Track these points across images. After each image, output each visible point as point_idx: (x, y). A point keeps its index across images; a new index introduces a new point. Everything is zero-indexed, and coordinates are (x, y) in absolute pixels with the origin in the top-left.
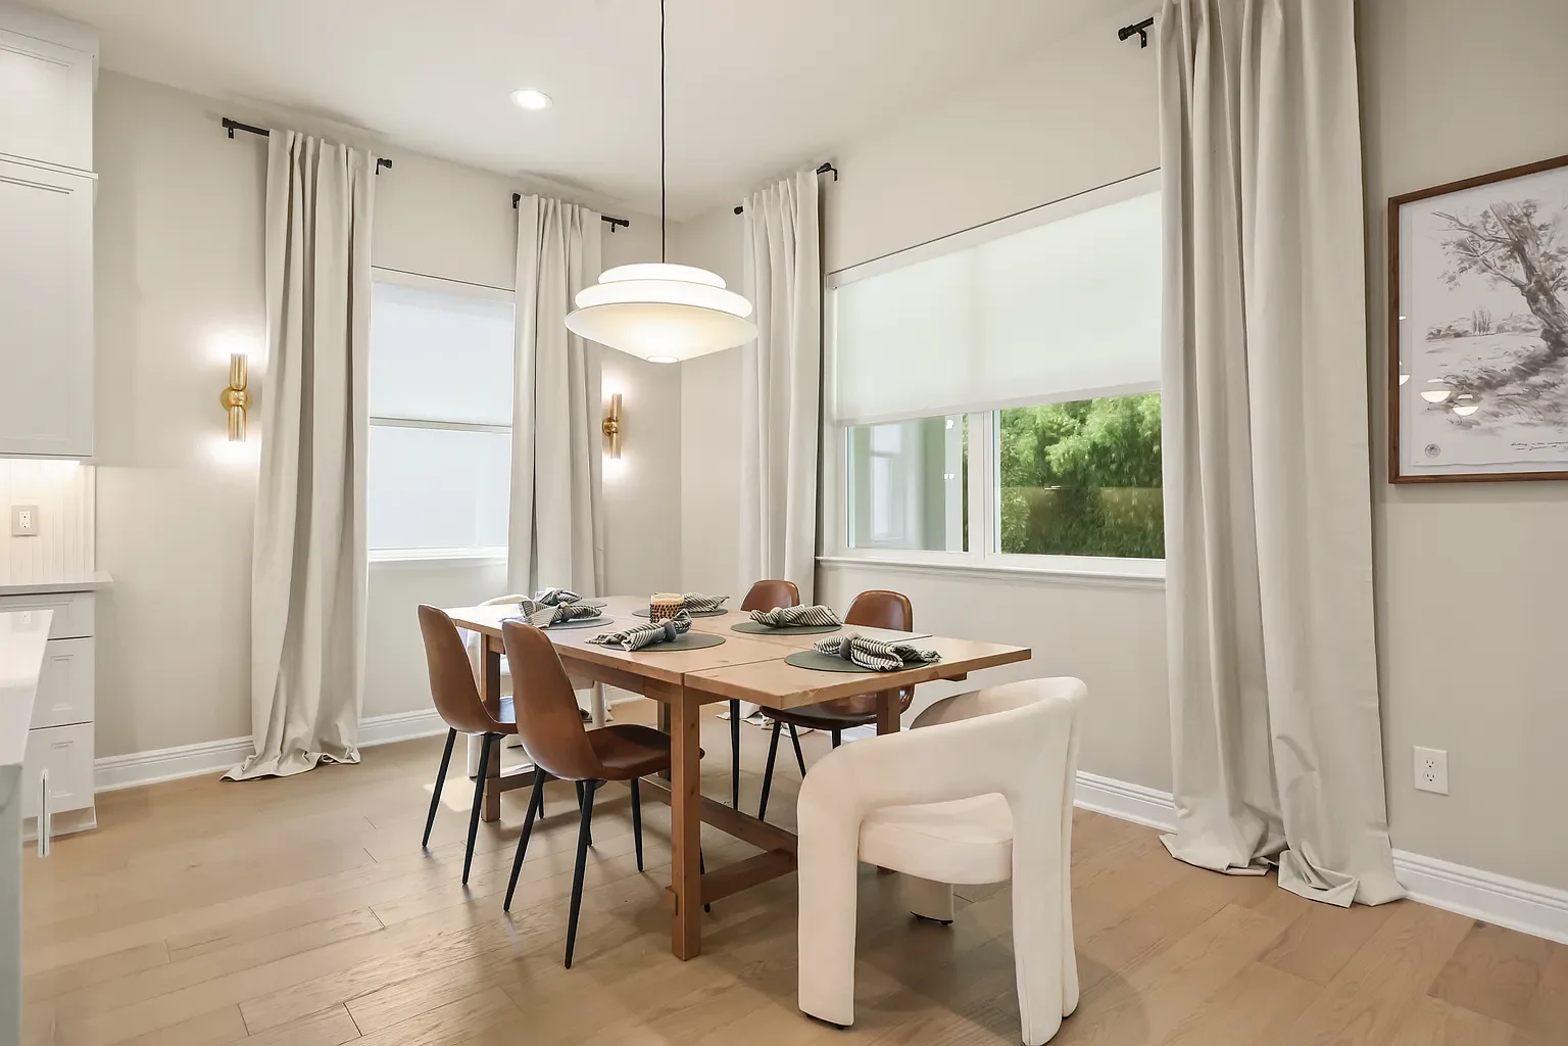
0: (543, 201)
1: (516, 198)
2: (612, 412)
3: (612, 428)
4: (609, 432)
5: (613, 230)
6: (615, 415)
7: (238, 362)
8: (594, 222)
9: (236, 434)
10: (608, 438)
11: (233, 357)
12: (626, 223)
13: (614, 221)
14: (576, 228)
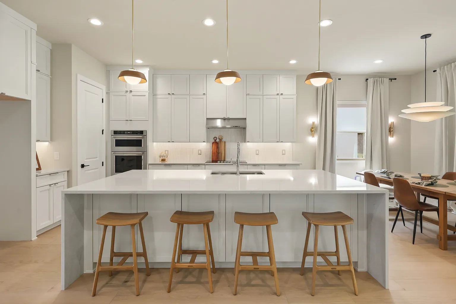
0: (374, 79)
1: (367, 79)
2: (391, 126)
3: (391, 130)
4: (390, 131)
5: (391, 81)
6: (392, 127)
7: (313, 123)
8: (387, 80)
9: (313, 136)
10: (390, 133)
11: (313, 122)
12: (395, 79)
13: (391, 79)
14: (382, 83)
